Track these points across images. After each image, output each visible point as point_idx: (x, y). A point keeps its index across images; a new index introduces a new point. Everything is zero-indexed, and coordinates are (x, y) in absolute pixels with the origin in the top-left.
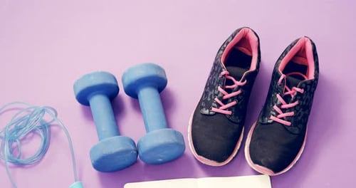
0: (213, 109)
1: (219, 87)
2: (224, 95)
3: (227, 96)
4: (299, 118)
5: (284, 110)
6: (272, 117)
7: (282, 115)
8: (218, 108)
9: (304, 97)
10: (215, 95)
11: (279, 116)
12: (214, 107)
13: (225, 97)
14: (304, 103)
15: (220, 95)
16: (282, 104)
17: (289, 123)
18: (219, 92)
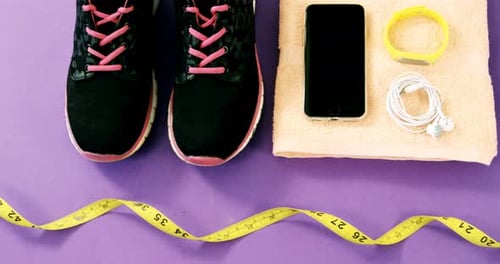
0: (91, 68)
1: (88, 30)
2: (100, 40)
3: (106, 39)
4: (236, 54)
5: (208, 51)
6: (192, 70)
7: (207, 59)
8: (98, 64)
9: (233, 18)
10: (86, 44)
11: (203, 63)
12: (91, 64)
13: (103, 43)
14: (237, 27)
15: (93, 42)
16: (201, 42)
17: (221, 70)
18: (90, 37)
